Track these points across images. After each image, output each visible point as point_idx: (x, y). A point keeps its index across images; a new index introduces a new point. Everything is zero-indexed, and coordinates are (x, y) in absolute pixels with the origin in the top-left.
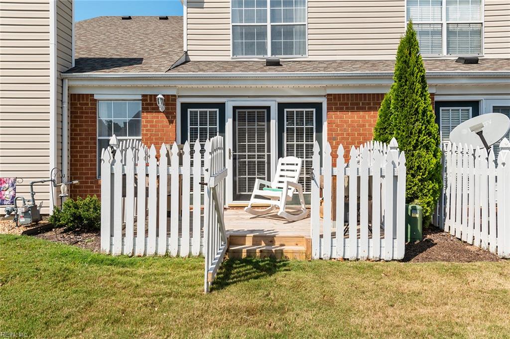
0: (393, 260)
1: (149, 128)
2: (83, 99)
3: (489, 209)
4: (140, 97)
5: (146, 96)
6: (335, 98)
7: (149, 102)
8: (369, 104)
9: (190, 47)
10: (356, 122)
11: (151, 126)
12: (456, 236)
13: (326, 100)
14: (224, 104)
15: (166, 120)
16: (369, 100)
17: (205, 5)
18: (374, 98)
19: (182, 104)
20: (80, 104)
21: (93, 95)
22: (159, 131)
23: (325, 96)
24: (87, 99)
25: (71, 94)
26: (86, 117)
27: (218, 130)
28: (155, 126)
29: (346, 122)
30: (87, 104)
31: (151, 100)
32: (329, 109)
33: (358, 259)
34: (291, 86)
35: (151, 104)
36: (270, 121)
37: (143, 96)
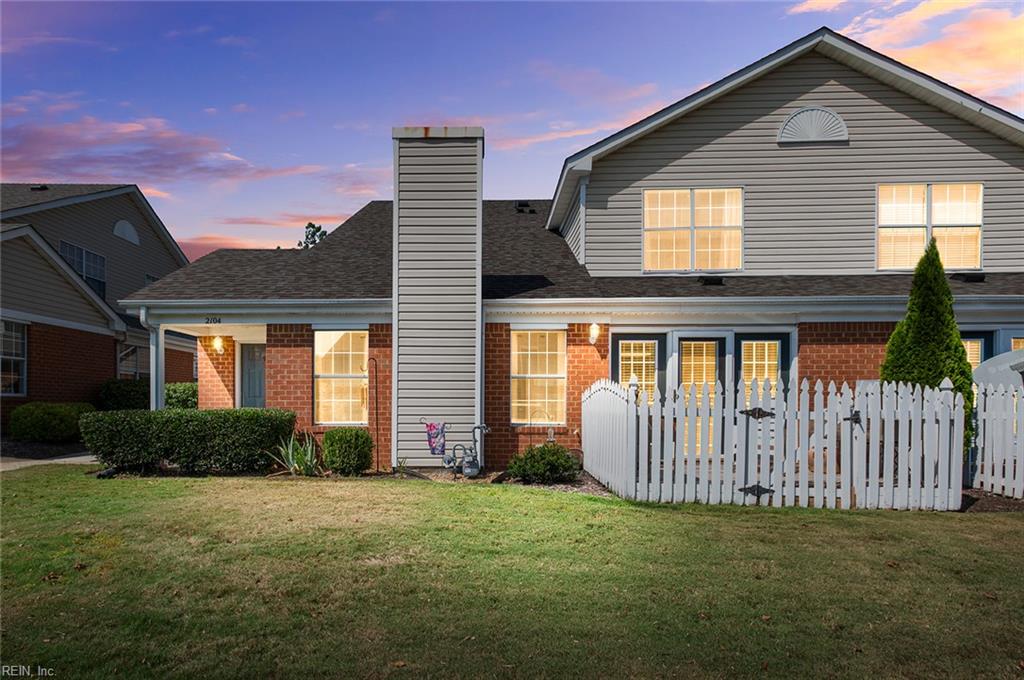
0: (948, 511)
1: (576, 364)
2: (496, 329)
3: (1015, 467)
4: (566, 327)
5: (573, 325)
6: (810, 328)
7: (576, 332)
8: (854, 335)
9: (589, 259)
10: (837, 357)
11: (579, 362)
12: (995, 492)
13: (797, 330)
14: (665, 334)
15: (597, 354)
16: (855, 329)
17: (610, 205)
18: (860, 328)
19: (613, 334)
20: (493, 335)
21: (508, 324)
22: (589, 367)
23: (795, 325)
24: (501, 329)
25: (487, 324)
26: (500, 351)
27: (657, 367)
28: (584, 362)
29: (824, 357)
30: (502, 335)
31: (579, 330)
32: (801, 342)
33: (908, 510)
34: (754, 313)
35: (579, 335)
36: (725, 356)
37: (570, 325)
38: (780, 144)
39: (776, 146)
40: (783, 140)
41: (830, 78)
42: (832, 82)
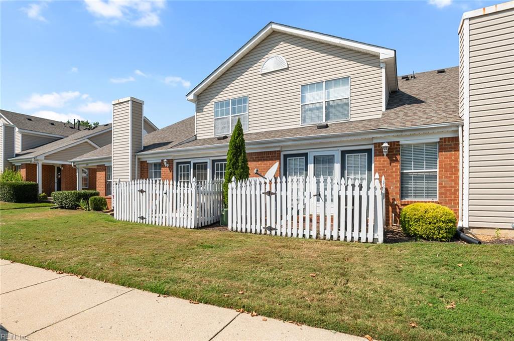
38: (262, 74)
39: (260, 76)
40: (263, 73)
41: (281, 42)
42: (282, 43)
